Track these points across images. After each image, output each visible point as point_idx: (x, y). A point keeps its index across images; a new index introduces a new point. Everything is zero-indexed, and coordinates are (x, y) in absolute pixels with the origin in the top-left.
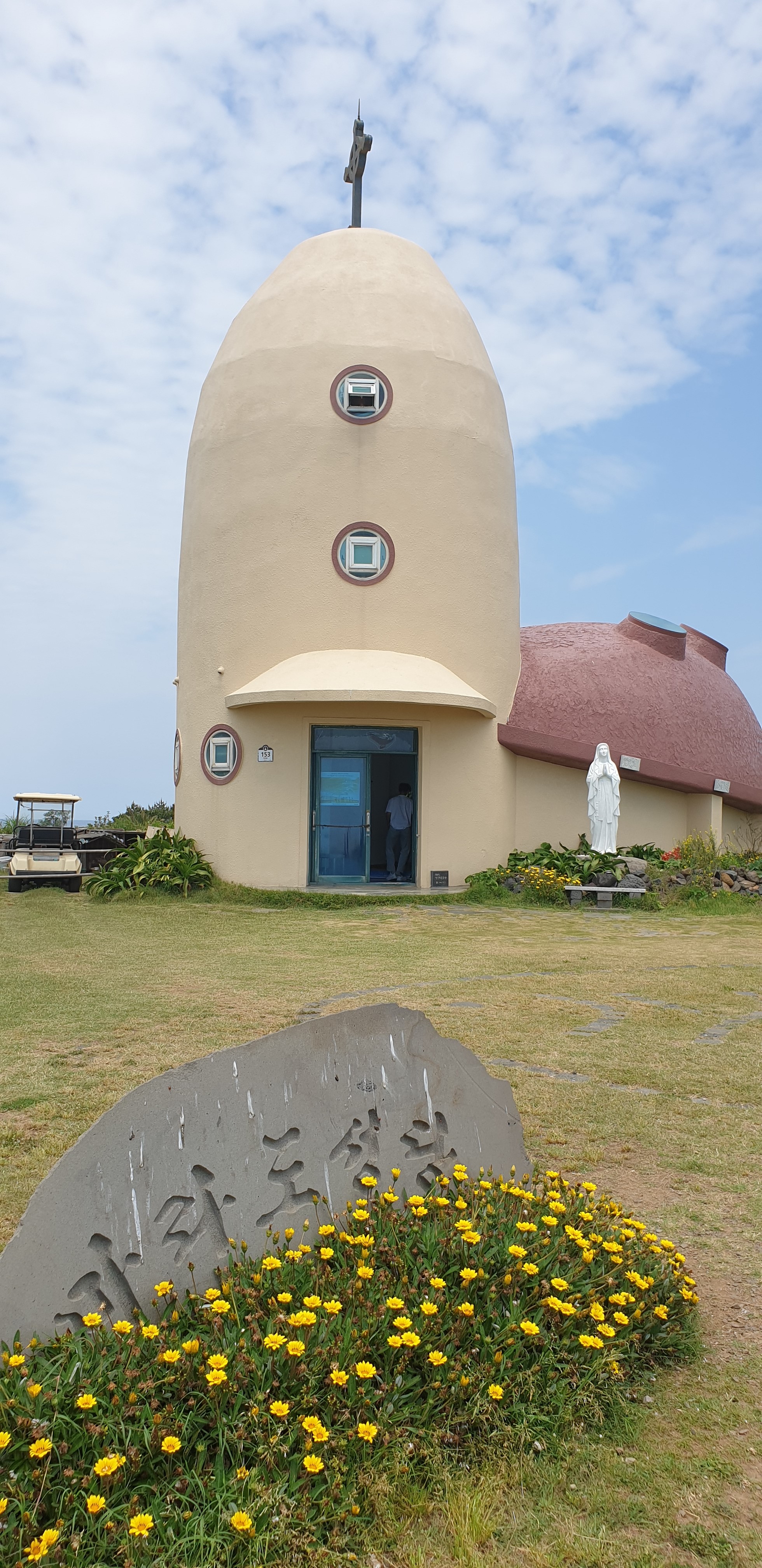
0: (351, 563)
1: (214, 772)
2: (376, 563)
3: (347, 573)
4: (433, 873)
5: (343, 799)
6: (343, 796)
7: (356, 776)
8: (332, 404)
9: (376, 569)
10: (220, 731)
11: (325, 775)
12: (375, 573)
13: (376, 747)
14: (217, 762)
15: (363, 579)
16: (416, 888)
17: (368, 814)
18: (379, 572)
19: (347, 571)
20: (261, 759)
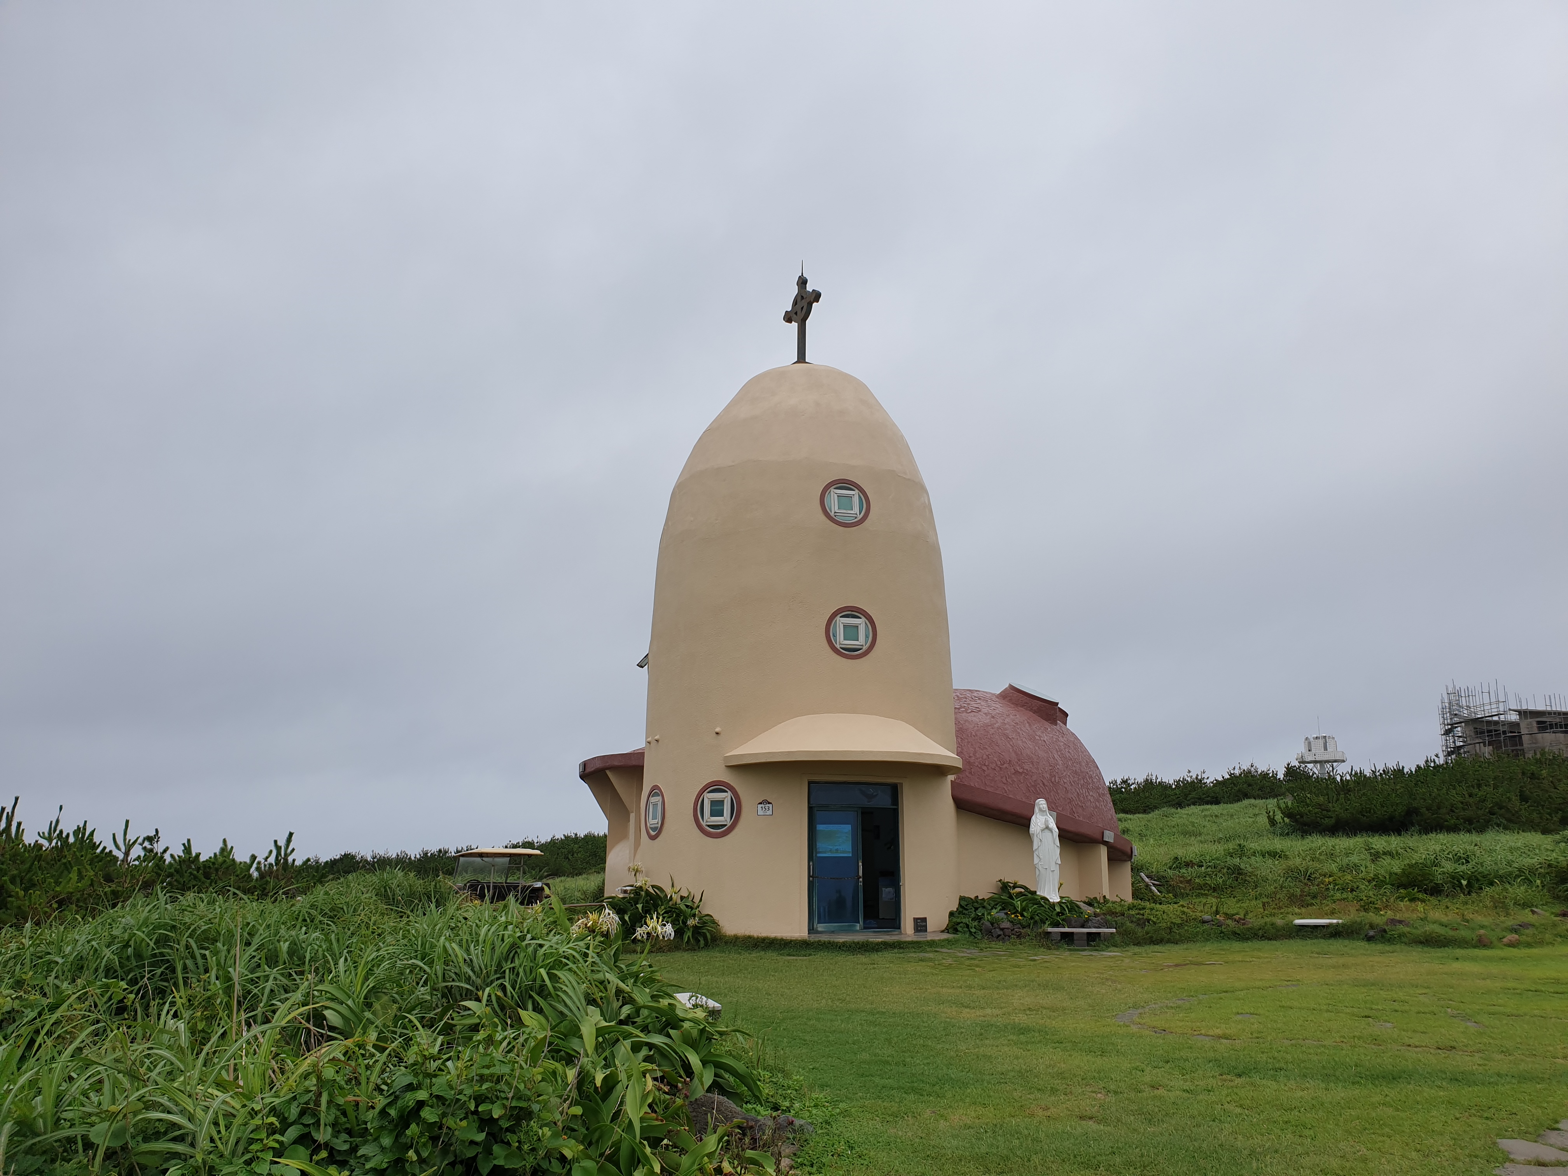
0: (841, 641)
1: (708, 826)
2: (862, 641)
3: (838, 648)
4: (916, 920)
5: (837, 850)
6: (836, 847)
7: (848, 828)
8: (822, 509)
9: (862, 645)
10: (716, 786)
11: (820, 827)
12: (861, 649)
13: (864, 801)
14: (712, 815)
15: (851, 653)
16: (901, 933)
17: (860, 864)
18: (865, 648)
19: (838, 646)
20: (760, 812)
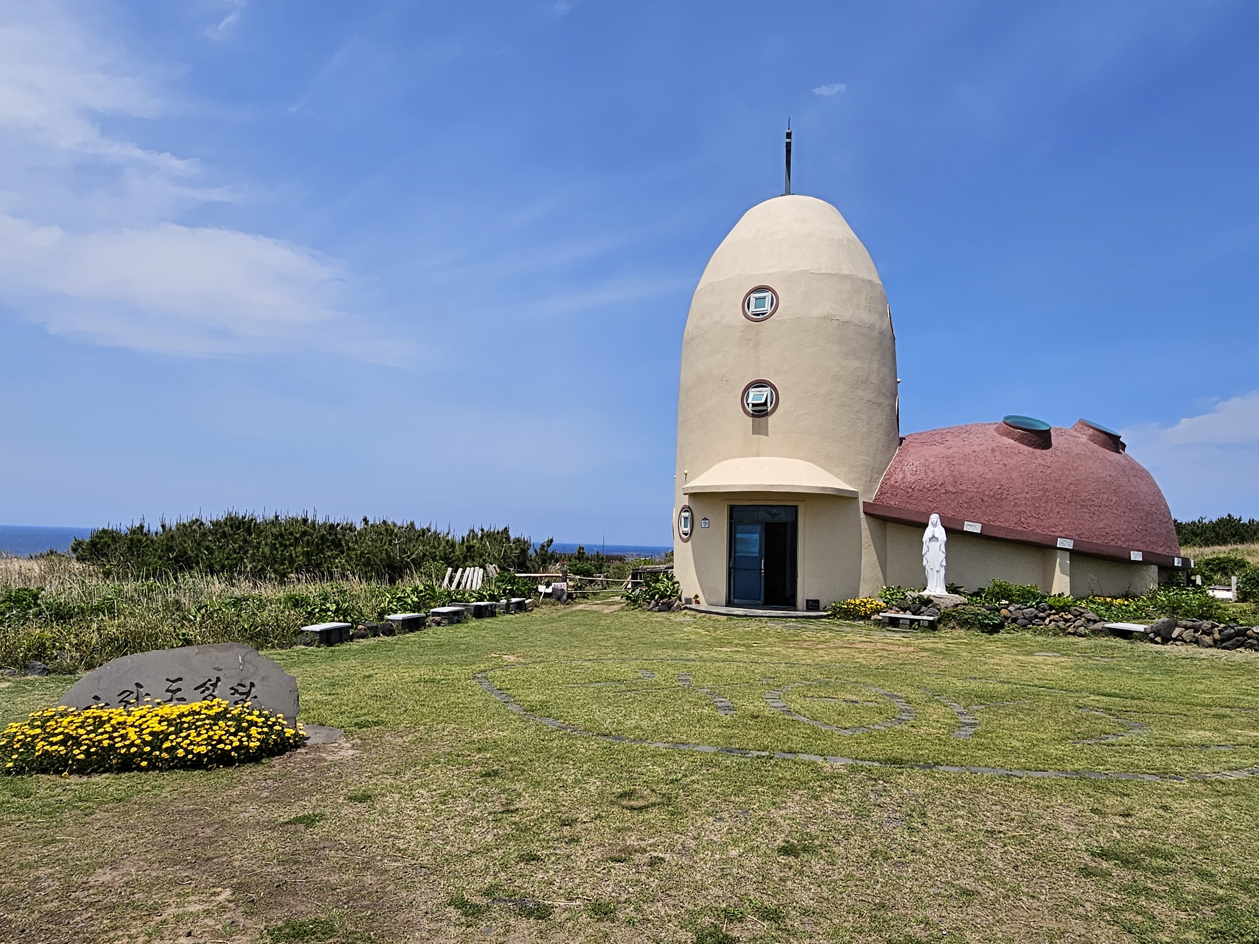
1: (683, 534)
3: (749, 411)
4: (809, 600)
5: (748, 552)
7: (756, 536)
9: (767, 407)
10: (685, 508)
11: (738, 535)
12: (766, 410)
13: (769, 519)
14: (684, 527)
15: (758, 414)
16: (796, 610)
17: (763, 561)
18: (769, 409)
20: (703, 526)
